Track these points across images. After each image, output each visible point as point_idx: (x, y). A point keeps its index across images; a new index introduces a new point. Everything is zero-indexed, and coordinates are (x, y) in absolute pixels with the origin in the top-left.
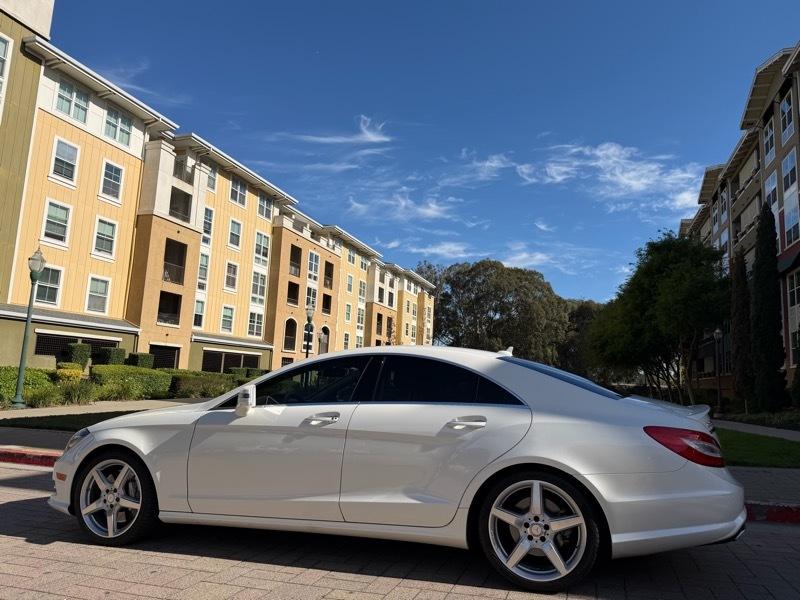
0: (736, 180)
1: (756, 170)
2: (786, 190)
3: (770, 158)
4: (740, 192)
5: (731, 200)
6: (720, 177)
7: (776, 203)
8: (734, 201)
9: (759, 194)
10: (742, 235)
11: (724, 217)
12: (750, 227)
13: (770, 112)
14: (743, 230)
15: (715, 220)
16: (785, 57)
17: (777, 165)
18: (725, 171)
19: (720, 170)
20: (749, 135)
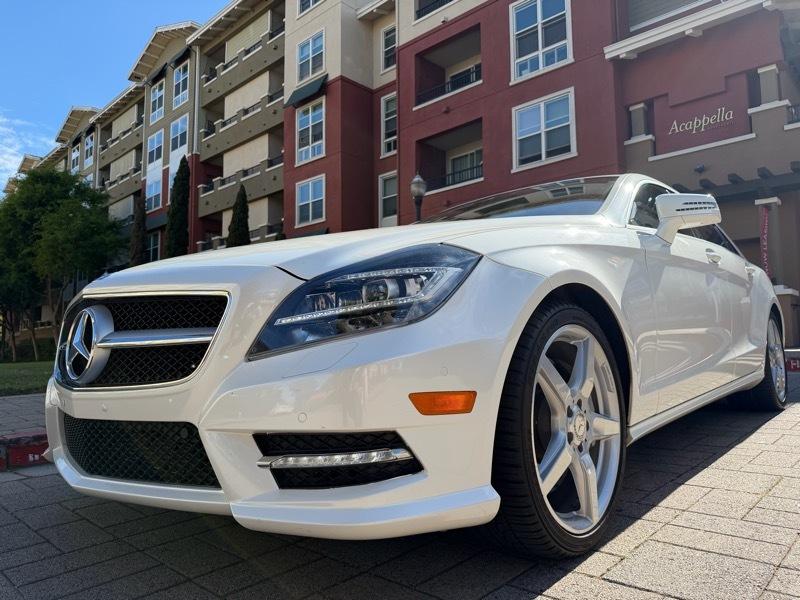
0: (108, 129)
1: (137, 125)
2: (173, 149)
3: (156, 116)
4: (113, 141)
5: (100, 146)
6: (92, 120)
7: (160, 160)
8: (103, 149)
9: (139, 148)
10: (111, 184)
11: (89, 162)
12: (123, 177)
13: (162, 74)
14: (112, 179)
15: (75, 163)
16: (192, 30)
17: (164, 124)
18: (99, 116)
19: (92, 113)
20: (137, 88)
